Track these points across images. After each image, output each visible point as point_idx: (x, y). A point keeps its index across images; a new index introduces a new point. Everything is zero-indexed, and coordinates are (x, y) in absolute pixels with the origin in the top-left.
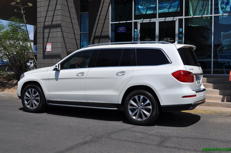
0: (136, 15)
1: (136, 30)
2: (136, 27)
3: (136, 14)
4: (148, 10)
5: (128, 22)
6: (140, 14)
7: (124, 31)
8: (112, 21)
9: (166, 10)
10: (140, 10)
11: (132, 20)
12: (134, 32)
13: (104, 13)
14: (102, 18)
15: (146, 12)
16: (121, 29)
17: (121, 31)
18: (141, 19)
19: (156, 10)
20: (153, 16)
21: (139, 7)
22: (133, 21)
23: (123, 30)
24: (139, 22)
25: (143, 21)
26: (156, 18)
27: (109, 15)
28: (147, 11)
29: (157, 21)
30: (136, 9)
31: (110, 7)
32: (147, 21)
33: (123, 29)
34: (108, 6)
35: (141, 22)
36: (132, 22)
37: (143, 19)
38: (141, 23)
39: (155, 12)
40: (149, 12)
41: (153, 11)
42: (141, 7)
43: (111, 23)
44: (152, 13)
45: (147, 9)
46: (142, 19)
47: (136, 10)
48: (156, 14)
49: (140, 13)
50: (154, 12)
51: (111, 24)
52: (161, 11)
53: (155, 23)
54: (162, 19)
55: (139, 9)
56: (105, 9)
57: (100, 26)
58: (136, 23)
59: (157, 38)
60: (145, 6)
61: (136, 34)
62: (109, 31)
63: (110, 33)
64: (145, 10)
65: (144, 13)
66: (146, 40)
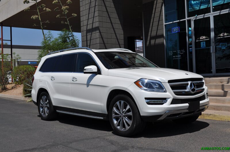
0: (190, 12)
1: (190, 29)
2: (190, 26)
3: (189, 11)
4: (202, 5)
5: (181, 20)
6: (193, 10)
7: (178, 31)
8: (165, 23)
9: (220, 2)
10: (193, 6)
11: (185, 18)
12: (189, 30)
13: (157, 14)
14: (156, 19)
15: (200, 7)
16: (175, 29)
17: (175, 31)
18: (195, 16)
19: (210, 3)
20: (207, 10)
21: (193, 2)
22: (187, 18)
24: (192, 20)
25: (196, 17)
26: (210, 12)
27: (163, 15)
28: (200, 6)
29: (211, 15)
30: (190, 5)
31: (163, 7)
32: (200, 17)
33: (177, 29)
34: (161, 6)
35: (195, 19)
36: (185, 20)
37: (197, 16)
38: (194, 20)
39: (209, 6)
40: (203, 7)
41: (207, 5)
42: (194, 2)
43: (164, 24)
44: (206, 7)
45: (201, 4)
46: (196, 15)
47: (190, 6)
48: (210, 7)
49: (193, 9)
50: (208, 6)
51: (165, 25)
52: (215, 4)
53: (209, 18)
54: (217, 13)
55: (192, 5)
56: (158, 10)
57: (155, 28)
58: (189, 21)
59: (212, 34)
60: (198, 1)
61: (190, 32)
62: (163, 33)
63: (164, 35)
64: (199, 5)
65: (197, 8)
66: (201, 38)
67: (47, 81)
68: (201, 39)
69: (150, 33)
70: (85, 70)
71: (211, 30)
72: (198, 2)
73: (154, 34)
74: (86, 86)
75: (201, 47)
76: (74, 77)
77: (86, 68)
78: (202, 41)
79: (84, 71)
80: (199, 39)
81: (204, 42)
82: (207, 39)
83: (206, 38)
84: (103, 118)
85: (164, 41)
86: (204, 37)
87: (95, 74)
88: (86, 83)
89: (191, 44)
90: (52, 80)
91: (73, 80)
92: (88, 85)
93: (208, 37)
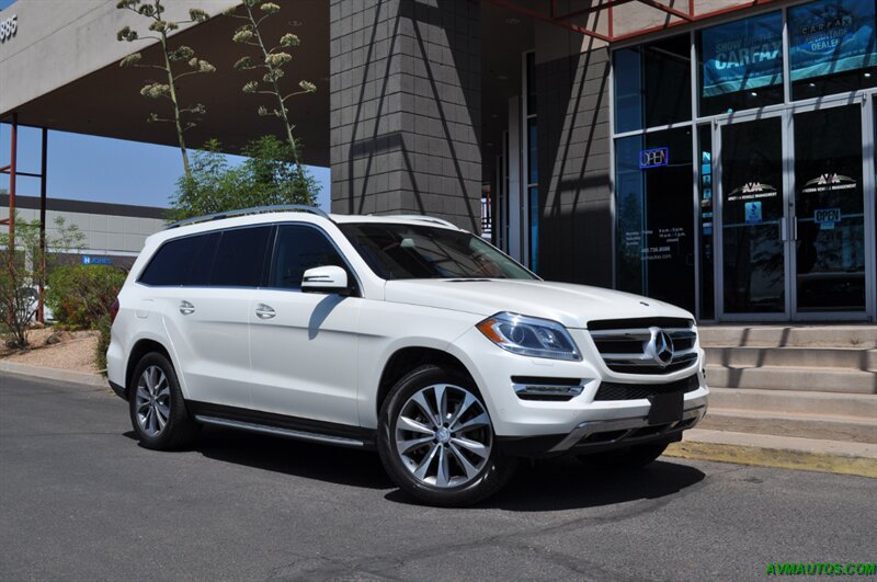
0: (707, 98)
1: (706, 155)
2: (706, 145)
3: (706, 95)
4: (751, 75)
5: (675, 126)
6: (719, 93)
7: (663, 162)
8: (616, 132)
9: (819, 69)
10: (719, 77)
11: (691, 119)
12: (701, 162)
13: (588, 102)
14: (584, 119)
15: (744, 84)
16: (652, 156)
17: (652, 161)
18: (726, 111)
19: (782, 71)
20: (772, 94)
21: (717, 65)
22: (696, 120)
23: (658, 160)
24: (716, 125)
25: (731, 117)
26: (783, 102)
27: (608, 107)
28: (746, 78)
29: (784, 111)
30: (706, 74)
31: (611, 78)
32: (746, 116)
33: (658, 154)
34: (602, 74)
35: (725, 122)
36: (690, 127)
37: (734, 111)
38: (723, 127)
39: (778, 81)
40: (754, 83)
41: (770, 77)
42: (724, 64)
43: (613, 135)
44: (767, 83)
45: (748, 72)
46: (730, 110)
47: (706, 78)
48: (782, 85)
49: (720, 87)
50: (774, 79)
51: (615, 140)
52: (802, 73)
53: (778, 119)
54: (807, 105)
55: (714, 75)
56: (591, 88)
57: (577, 150)
58: (705, 130)
59: (789, 180)
60: (739, 62)
61: (706, 168)
62: (609, 168)
63: (612, 177)
64: (741, 77)
65: (735, 86)
66: (746, 189)
67: (166, 317)
68: (747, 194)
69: (558, 164)
70: (306, 279)
71: (785, 166)
72: (737, 65)
73: (572, 171)
74: (305, 335)
75: (747, 218)
76: (263, 305)
77: (308, 273)
78: (749, 200)
79: (304, 284)
80: (741, 194)
81: (758, 204)
82: (770, 194)
83: (764, 191)
84: (361, 444)
85: (609, 199)
86: (758, 187)
87: (337, 294)
88: (307, 326)
89: (707, 208)
90: (182, 311)
91: (260, 315)
92: (313, 330)
93: (770, 187)
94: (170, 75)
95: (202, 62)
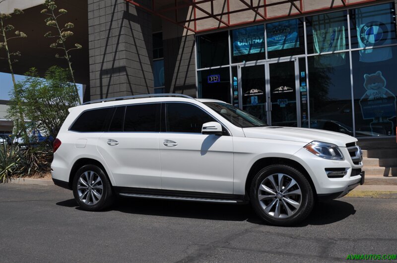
1: (235, 78)
2: (235, 74)
3: (234, 55)
4: (252, 48)
5: (222, 66)
6: (240, 54)
7: (218, 80)
8: (198, 68)
9: (278, 47)
10: (240, 48)
11: (229, 64)
12: (233, 81)
13: (186, 56)
14: (184, 63)
15: (249, 51)
16: (213, 78)
17: (213, 80)
18: (242, 62)
19: (264, 47)
20: (261, 56)
21: (239, 44)
22: (231, 65)
23: (215, 80)
24: (239, 67)
25: (245, 64)
26: (265, 59)
27: (194, 58)
28: (250, 49)
29: (267, 63)
30: (234, 47)
31: (195, 47)
32: (251, 63)
33: (215, 77)
34: (192, 45)
35: (243, 66)
36: (229, 67)
37: (246, 62)
38: (242, 68)
39: (263, 51)
40: (253, 51)
41: (259, 49)
42: (241, 44)
43: (197, 70)
44: (258, 52)
46: (244, 61)
47: (234, 49)
48: (264, 52)
49: (240, 53)
50: (261, 50)
51: (198, 71)
52: (272, 48)
53: (264, 65)
54: (274, 61)
55: (238, 48)
56: (187, 50)
57: (182, 75)
58: (235, 69)
59: (268, 88)
60: (247, 43)
61: (235, 83)
62: (195, 82)
63: (197, 85)
64: (248, 49)
65: (246, 52)
66: (251, 91)
67: (98, 147)
68: (252, 93)
69: (174, 81)
70: (205, 128)
71: (266, 82)
72: (246, 44)
73: (180, 82)
74: (199, 153)
75: (252, 102)
76: (168, 141)
78: (252, 96)
80: (249, 93)
81: (256, 97)
82: (261, 94)
83: (259, 92)
85: (196, 93)
86: (256, 91)
88: (200, 149)
89: (237, 98)
90: (109, 144)
91: (166, 145)
92: (204, 151)
93: (261, 91)
94: (5, 38)
95: (21, 33)
